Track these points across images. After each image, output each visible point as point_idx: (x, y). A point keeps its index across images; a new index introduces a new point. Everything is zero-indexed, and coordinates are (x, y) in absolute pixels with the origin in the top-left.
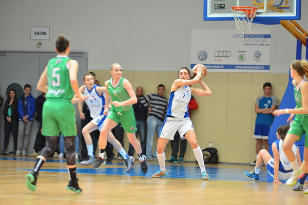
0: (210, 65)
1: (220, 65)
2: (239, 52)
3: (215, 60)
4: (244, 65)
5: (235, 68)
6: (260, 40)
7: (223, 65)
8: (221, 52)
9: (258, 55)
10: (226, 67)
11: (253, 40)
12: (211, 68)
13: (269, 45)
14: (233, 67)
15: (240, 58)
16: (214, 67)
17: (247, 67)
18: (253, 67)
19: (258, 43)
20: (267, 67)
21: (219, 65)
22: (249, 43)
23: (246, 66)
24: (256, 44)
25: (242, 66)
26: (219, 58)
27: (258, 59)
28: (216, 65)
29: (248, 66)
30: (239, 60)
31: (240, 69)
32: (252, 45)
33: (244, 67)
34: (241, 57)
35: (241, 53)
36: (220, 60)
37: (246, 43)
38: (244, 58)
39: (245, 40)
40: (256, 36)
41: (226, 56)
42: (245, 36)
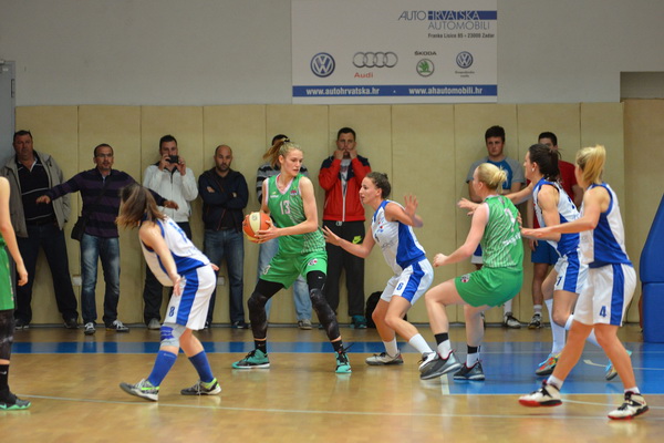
0: (344, 87)
1: (370, 87)
2: (416, 53)
3: (357, 75)
4: (431, 87)
5: (408, 94)
6: (470, 25)
7: (376, 87)
8: (370, 56)
9: (466, 61)
10: (386, 91)
11: (451, 25)
12: (347, 95)
13: (492, 36)
14: (403, 91)
15: (420, 69)
16: (354, 91)
17: (439, 91)
18: (455, 91)
19: (465, 32)
20: (490, 90)
21: (366, 87)
22: (441, 32)
23: (436, 87)
24: (461, 36)
25: (427, 87)
26: (365, 70)
27: (467, 70)
28: (360, 87)
29: (442, 87)
30: (419, 73)
31: (421, 94)
32: (449, 36)
33: (430, 91)
34: (424, 67)
35: (422, 57)
36: (370, 75)
37: (436, 32)
38: (431, 69)
39: (431, 26)
40: (460, 16)
41: (385, 65)
42: (431, 15)
